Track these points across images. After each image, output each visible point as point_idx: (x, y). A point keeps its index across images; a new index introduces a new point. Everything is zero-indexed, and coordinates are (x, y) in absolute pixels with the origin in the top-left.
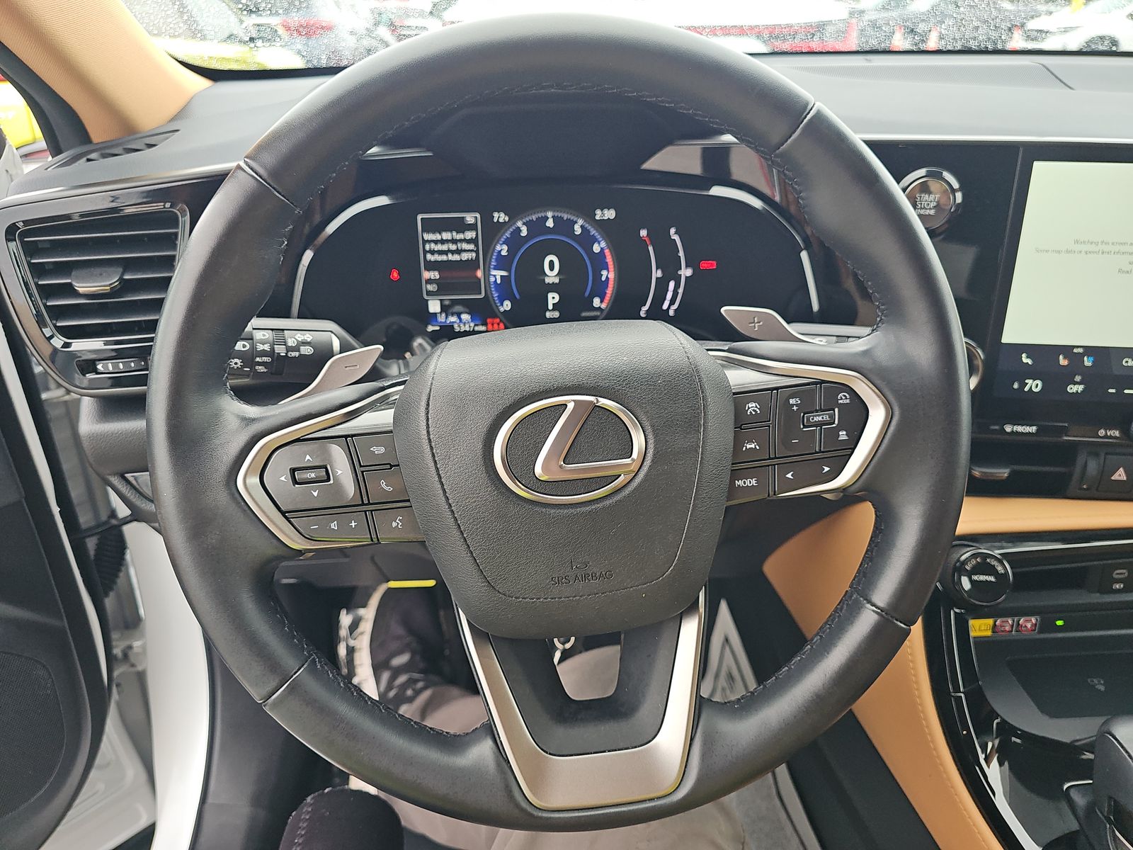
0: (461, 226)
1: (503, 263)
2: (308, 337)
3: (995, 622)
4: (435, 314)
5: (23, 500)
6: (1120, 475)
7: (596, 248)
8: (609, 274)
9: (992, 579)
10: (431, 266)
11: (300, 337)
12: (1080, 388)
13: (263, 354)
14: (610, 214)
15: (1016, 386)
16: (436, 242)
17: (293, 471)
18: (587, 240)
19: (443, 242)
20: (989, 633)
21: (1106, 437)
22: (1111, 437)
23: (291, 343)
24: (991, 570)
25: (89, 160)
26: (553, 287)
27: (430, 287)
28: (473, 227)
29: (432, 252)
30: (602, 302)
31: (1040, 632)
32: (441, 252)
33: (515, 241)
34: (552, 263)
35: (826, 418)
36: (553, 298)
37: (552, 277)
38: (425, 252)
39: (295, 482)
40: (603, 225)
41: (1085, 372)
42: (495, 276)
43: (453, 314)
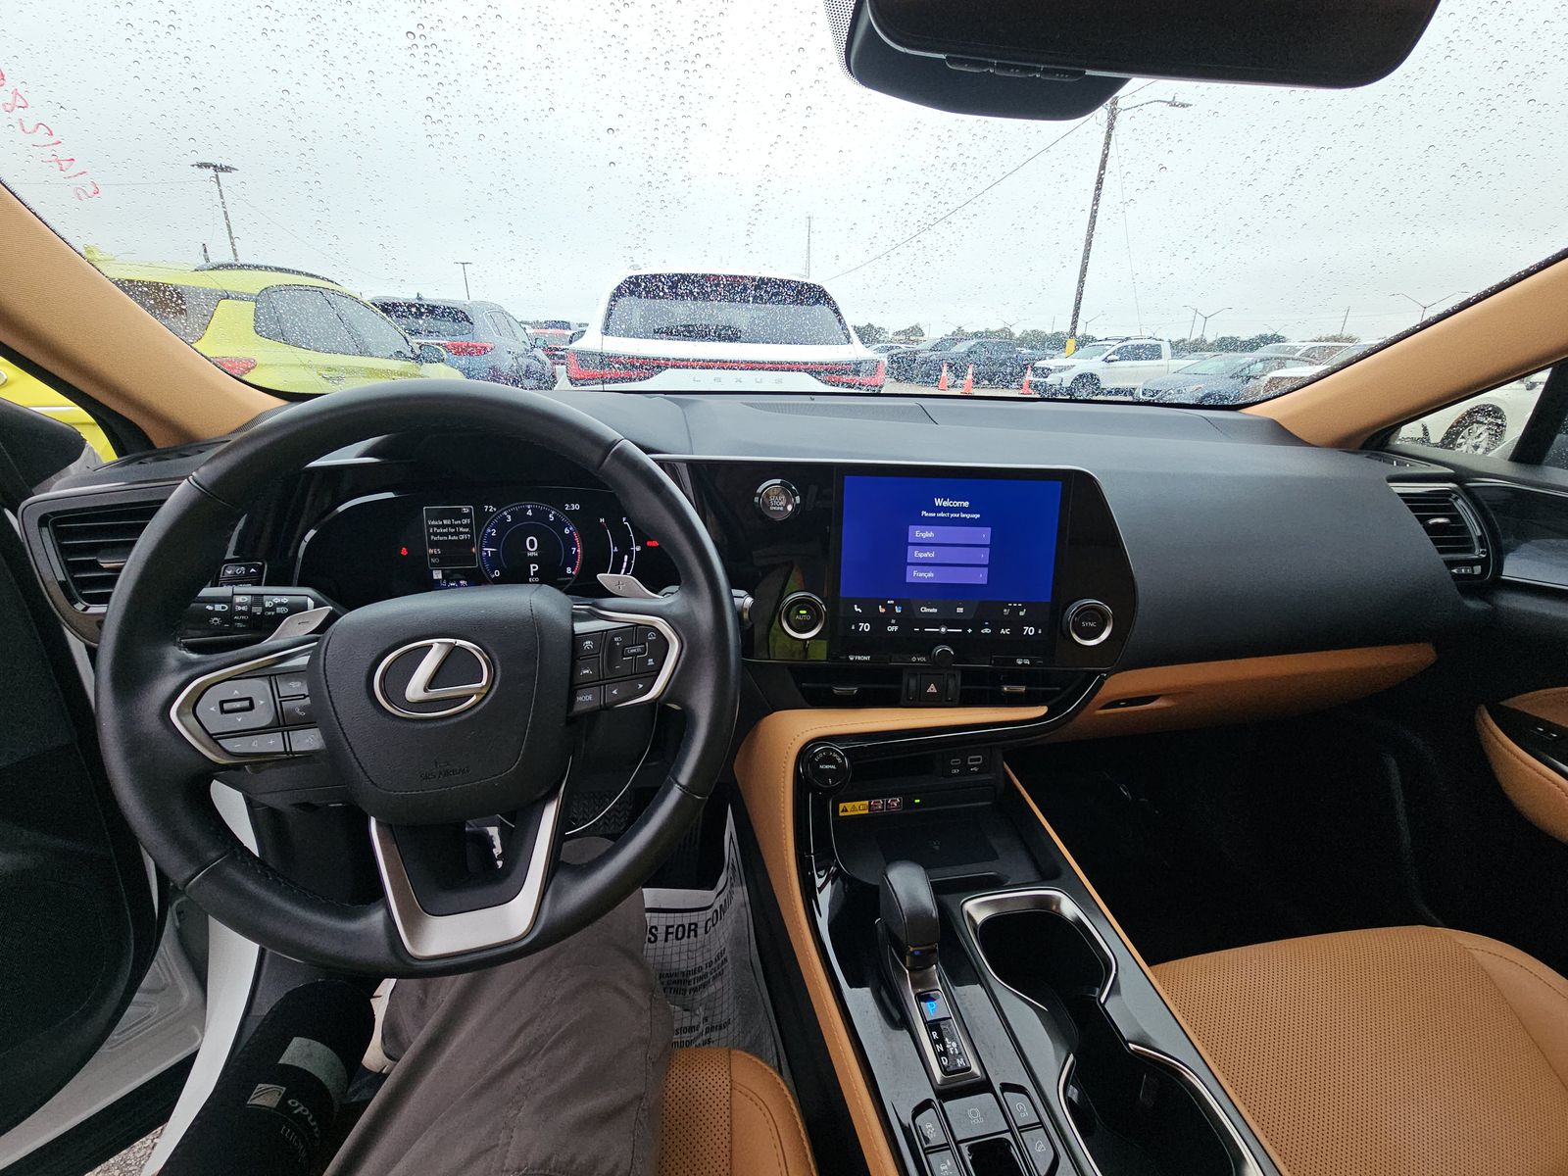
0: (460, 515)
1: (492, 542)
2: (285, 600)
3: (870, 803)
4: (438, 580)
5: (76, 743)
6: (932, 689)
7: (567, 531)
8: (577, 550)
9: (833, 767)
10: (434, 545)
11: (277, 600)
12: (896, 628)
13: (242, 613)
14: (576, 507)
15: (853, 628)
16: (438, 527)
17: (222, 703)
18: (559, 525)
19: (444, 526)
20: (867, 812)
21: (917, 662)
22: (920, 662)
23: (267, 605)
24: (832, 761)
25: (141, 463)
26: (533, 560)
27: (433, 561)
28: (468, 516)
29: (436, 534)
30: (572, 570)
31: (904, 809)
32: (442, 534)
33: (501, 525)
34: (532, 542)
35: (639, 650)
36: (534, 568)
37: (532, 552)
38: (430, 534)
39: (223, 711)
40: (570, 513)
41: (898, 617)
42: (486, 551)
43: (452, 581)
